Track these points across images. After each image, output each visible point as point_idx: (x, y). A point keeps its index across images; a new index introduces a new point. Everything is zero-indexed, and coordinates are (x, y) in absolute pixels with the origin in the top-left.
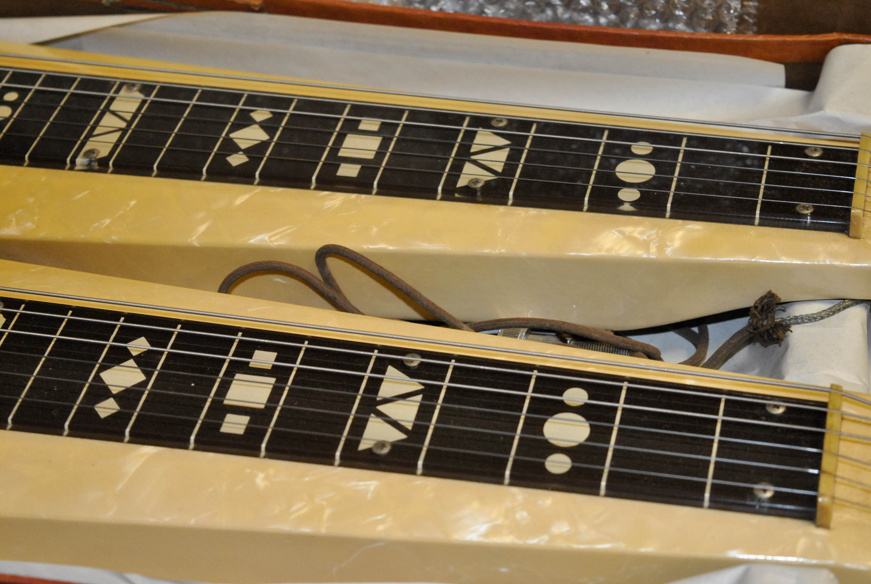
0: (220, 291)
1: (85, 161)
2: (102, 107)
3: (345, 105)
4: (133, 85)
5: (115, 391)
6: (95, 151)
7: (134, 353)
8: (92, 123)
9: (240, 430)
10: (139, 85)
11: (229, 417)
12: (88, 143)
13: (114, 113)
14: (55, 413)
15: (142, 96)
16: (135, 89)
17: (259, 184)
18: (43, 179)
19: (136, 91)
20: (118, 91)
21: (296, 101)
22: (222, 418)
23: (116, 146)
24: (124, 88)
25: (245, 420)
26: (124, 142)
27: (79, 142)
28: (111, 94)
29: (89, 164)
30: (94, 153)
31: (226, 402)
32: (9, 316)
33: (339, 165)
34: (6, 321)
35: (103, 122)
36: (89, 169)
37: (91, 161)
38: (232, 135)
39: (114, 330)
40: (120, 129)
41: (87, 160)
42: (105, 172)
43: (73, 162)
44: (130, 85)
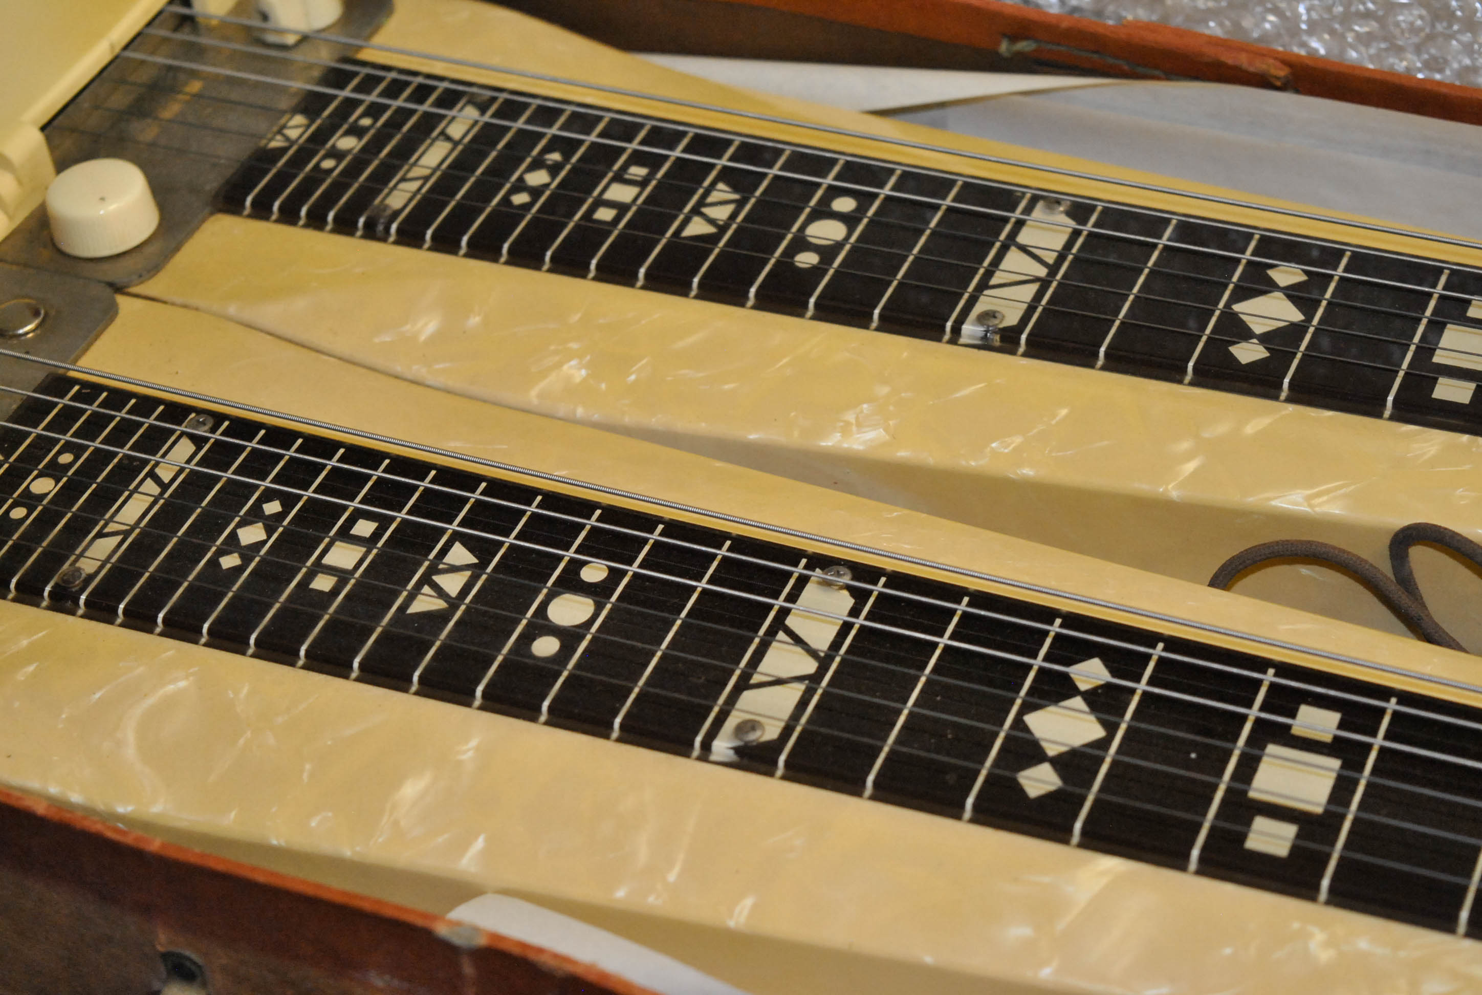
0: (1209, 585)
1: (979, 330)
2: (1003, 237)
3: (1440, 271)
4: (1058, 202)
5: (1052, 750)
6: (997, 315)
7: (1083, 686)
8: (986, 263)
9: (1281, 849)
10: (1068, 203)
11: (1260, 823)
12: (982, 298)
13: (1024, 249)
14: (951, 778)
15: (1072, 224)
16: (1062, 209)
17: (1289, 400)
18: (905, 354)
19: (1062, 212)
20: (1028, 210)
21: (1348, 254)
22: (1249, 823)
23: (1031, 309)
24: (1040, 205)
25: (1289, 830)
26: (1044, 301)
27: (966, 296)
28: (1017, 214)
29: (985, 338)
30: (995, 317)
31: (1252, 794)
32: (860, 596)
33: (1437, 379)
34: (855, 603)
35: (1005, 264)
36: (985, 345)
37: (987, 331)
38: (1237, 307)
39: (1044, 641)
40: (1036, 279)
41: (982, 329)
42: (1013, 352)
43: (957, 331)
44: (1052, 200)
